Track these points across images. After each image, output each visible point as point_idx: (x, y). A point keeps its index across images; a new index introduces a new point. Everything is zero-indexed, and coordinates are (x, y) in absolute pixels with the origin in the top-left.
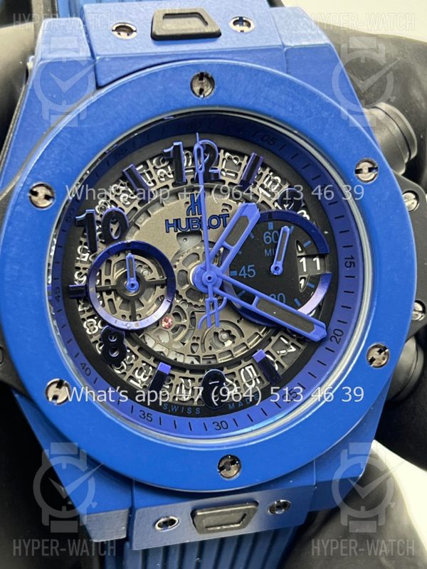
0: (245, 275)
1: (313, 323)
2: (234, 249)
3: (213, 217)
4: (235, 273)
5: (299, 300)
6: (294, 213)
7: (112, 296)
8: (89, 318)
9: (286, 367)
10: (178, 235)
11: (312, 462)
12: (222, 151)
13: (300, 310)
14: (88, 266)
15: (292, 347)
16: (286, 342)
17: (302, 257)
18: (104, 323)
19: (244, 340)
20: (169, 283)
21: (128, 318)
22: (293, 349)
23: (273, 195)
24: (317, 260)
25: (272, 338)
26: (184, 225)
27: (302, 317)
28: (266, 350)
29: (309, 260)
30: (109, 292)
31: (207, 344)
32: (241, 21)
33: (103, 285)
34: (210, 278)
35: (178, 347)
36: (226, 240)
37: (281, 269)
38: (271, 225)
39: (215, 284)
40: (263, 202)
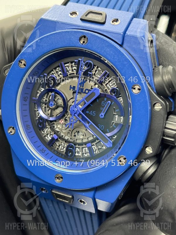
0: (91, 114)
2: (88, 103)
5: (109, 130)
12: (96, 67)
13: (106, 134)
16: (102, 144)
17: (116, 115)
22: (104, 148)
24: (122, 117)
29: (119, 117)
32: (117, 20)
33: (45, 101)
34: (74, 110)
35: (64, 131)
36: (85, 99)
37: (103, 116)
38: (105, 99)
39: (75, 113)
40: (106, 90)
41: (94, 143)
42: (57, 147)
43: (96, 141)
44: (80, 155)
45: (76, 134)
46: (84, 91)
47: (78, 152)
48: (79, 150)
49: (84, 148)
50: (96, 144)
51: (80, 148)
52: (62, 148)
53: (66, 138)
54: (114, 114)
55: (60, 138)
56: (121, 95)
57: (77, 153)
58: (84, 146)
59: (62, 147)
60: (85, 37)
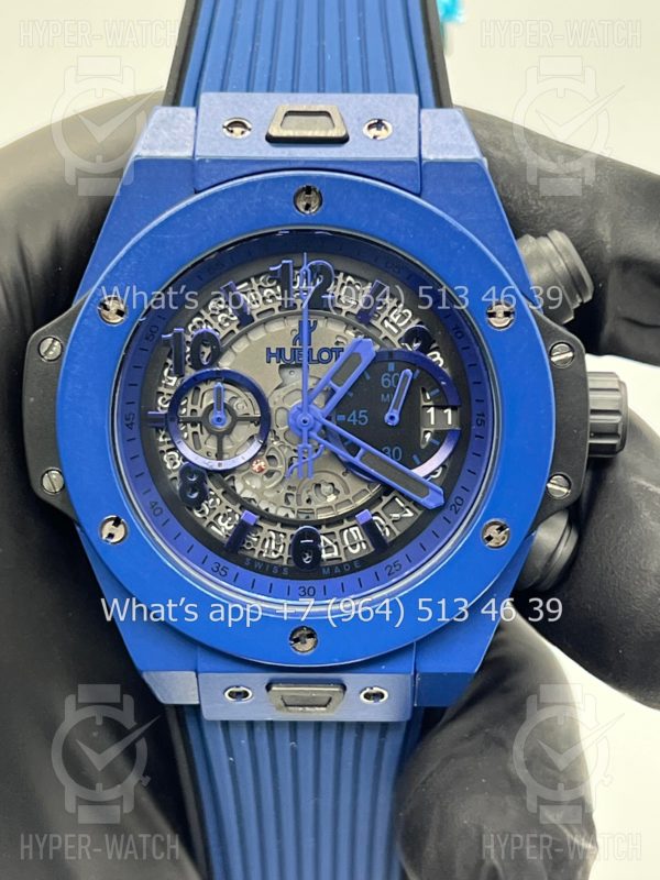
0: (354, 421)
1: (428, 487)
2: (341, 391)
3: (324, 350)
4: (342, 418)
5: (418, 457)
6: (422, 354)
7: (198, 429)
8: (169, 450)
9: (398, 533)
10: (281, 367)
11: (412, 645)
12: (342, 275)
13: (415, 471)
14: (172, 392)
15: (408, 510)
16: (402, 505)
17: (429, 407)
18: (185, 459)
19: (350, 497)
20: (265, 422)
21: (214, 456)
22: (410, 514)
23: (400, 331)
24: (449, 411)
25: (383, 498)
26: (288, 357)
27: (415, 479)
28: (374, 511)
29: (440, 411)
30: (194, 425)
31: (305, 497)
32: (379, 124)
33: (189, 415)
34: (305, 422)
35: (270, 495)
36: (332, 379)
37: (397, 418)
38: (391, 367)
39: (311, 429)
40: (386, 338)
41: (378, 509)
42: (258, 549)
43: (381, 500)
44: (336, 554)
45: (312, 493)
46: (315, 358)
47: (329, 548)
48: (330, 543)
49: (346, 532)
50: (383, 508)
51: (333, 533)
52: (273, 547)
53: (281, 513)
54: (424, 406)
55: (262, 518)
56: (434, 345)
57: (323, 551)
58: (346, 523)
59: (272, 545)
60: (308, 190)
